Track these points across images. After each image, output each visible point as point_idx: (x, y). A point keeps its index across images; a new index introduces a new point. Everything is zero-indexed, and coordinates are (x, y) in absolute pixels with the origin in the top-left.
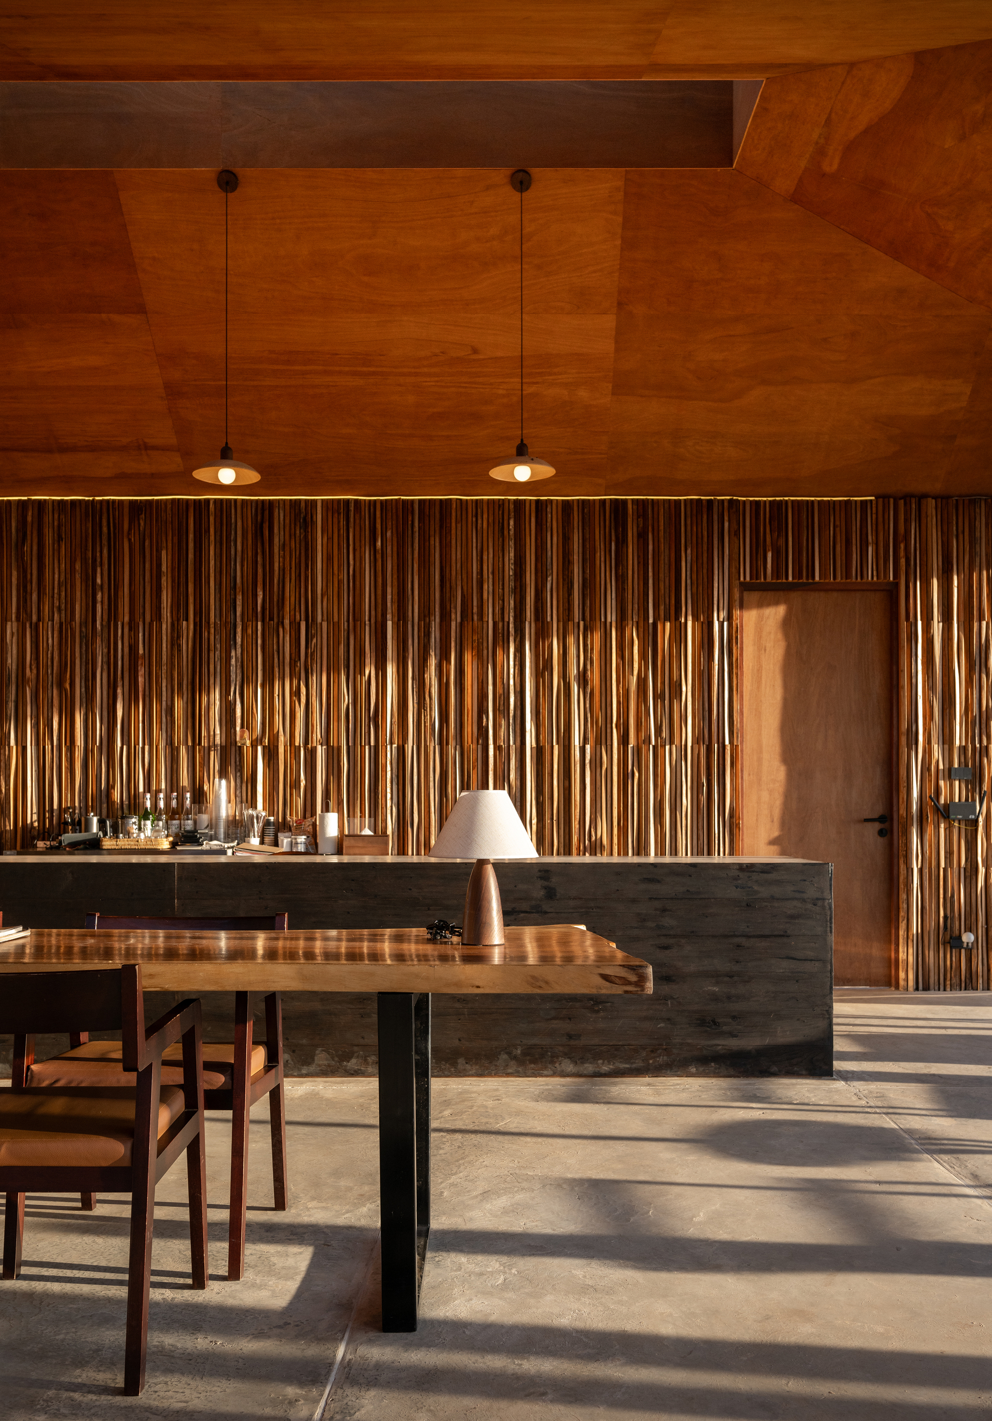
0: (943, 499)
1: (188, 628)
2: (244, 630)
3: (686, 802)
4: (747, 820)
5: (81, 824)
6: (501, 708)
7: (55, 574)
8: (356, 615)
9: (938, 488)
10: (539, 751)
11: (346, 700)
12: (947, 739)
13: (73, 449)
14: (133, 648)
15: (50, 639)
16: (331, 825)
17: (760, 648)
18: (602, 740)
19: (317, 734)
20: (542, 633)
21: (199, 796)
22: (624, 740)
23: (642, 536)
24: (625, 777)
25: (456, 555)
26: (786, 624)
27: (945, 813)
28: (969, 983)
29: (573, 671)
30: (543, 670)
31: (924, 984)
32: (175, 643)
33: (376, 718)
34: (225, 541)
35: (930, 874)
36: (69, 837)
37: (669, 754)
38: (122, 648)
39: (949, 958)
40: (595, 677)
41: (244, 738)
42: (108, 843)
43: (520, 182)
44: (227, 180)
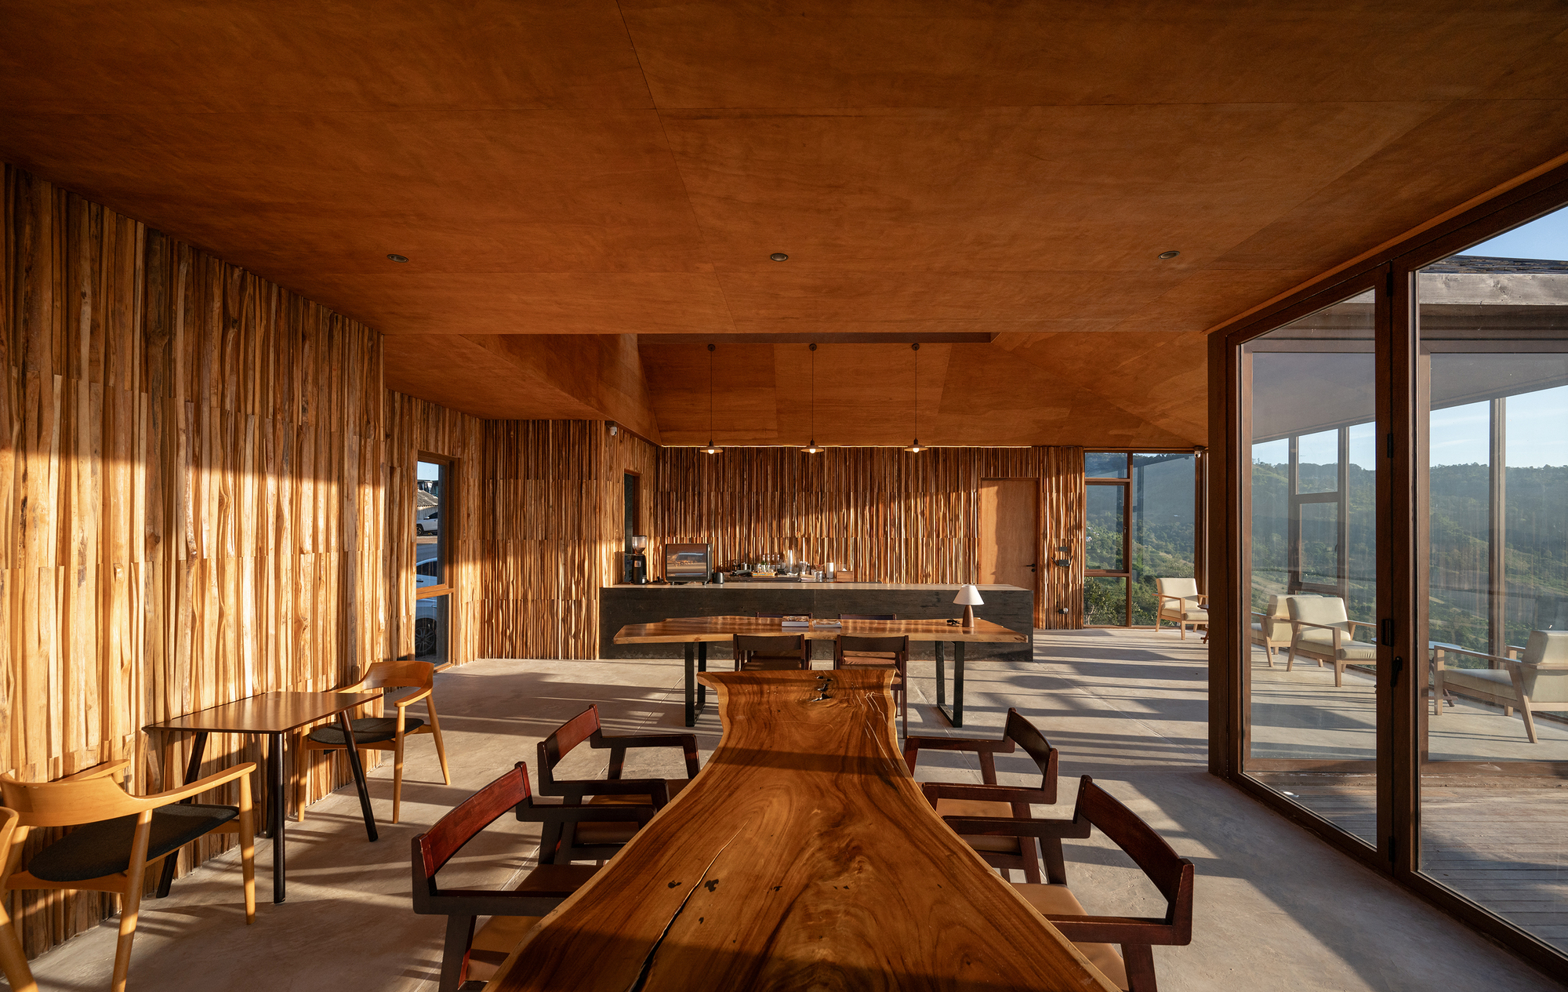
0: (1056, 447)
1: (778, 494)
2: (798, 495)
3: (961, 559)
4: (983, 566)
5: (740, 567)
6: (893, 524)
7: (729, 475)
8: (839, 490)
9: (1055, 443)
10: (906, 540)
11: (835, 521)
12: (1058, 536)
13: (739, 430)
14: (757, 501)
15: (727, 498)
16: (832, 567)
17: (988, 502)
18: (930, 536)
19: (825, 533)
20: (908, 497)
21: (782, 556)
22: (938, 536)
23: (945, 461)
24: (938, 550)
25: (876, 467)
26: (998, 492)
27: (1058, 563)
28: (1066, 627)
29: (919, 511)
30: (908, 510)
31: (1049, 627)
32: (773, 500)
33: (846, 528)
34: (791, 463)
35: (1051, 586)
36: (738, 572)
37: (954, 541)
38: (754, 501)
39: (1058, 617)
40: (927, 513)
41: (798, 535)
42: (754, 574)
43: (915, 347)
44: (813, 347)
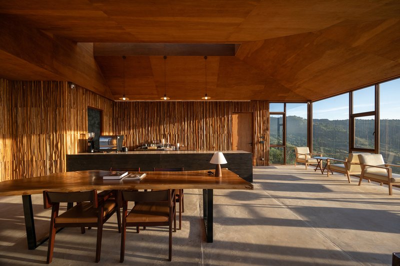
0: (259, 101)
1: (159, 118)
2: (166, 119)
3: (226, 141)
4: (234, 144)
5: (144, 145)
6: (201, 129)
7: (140, 111)
8: (181, 117)
9: (259, 99)
10: (206, 135)
11: (180, 128)
12: (260, 133)
13: (143, 94)
14: (151, 121)
15: (140, 120)
16: (178, 145)
17: (235, 121)
18: (214, 133)
19: (176, 133)
20: (206, 118)
21: (160, 141)
22: (217, 133)
23: (220, 106)
24: (217, 138)
25: (195, 108)
26: (238, 117)
27: (260, 142)
28: (263, 165)
29: (210, 124)
30: (206, 124)
31: (257, 165)
32: (157, 120)
33: (184, 131)
34: (163, 107)
35: (258, 151)
36: (143, 147)
37: (223, 135)
38: (150, 121)
39: (260, 161)
40: (213, 125)
41: (166, 133)
42: (148, 148)
43: (206, 58)
44: (165, 58)
